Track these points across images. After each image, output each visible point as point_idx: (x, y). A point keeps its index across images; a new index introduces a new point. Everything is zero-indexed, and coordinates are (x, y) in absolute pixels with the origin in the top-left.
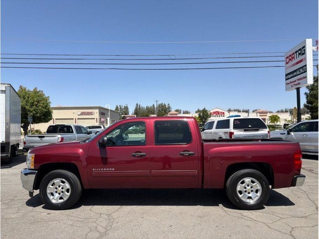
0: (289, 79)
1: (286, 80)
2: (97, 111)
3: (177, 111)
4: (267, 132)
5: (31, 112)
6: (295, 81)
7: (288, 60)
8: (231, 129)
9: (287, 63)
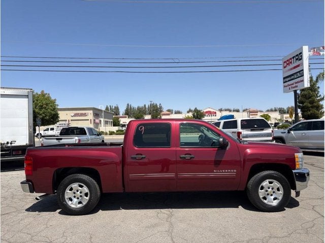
0: (286, 82)
1: (284, 83)
2: (91, 112)
3: (169, 111)
4: (271, 132)
5: (41, 115)
6: (293, 84)
7: (285, 64)
8: (239, 129)
9: (285, 67)
